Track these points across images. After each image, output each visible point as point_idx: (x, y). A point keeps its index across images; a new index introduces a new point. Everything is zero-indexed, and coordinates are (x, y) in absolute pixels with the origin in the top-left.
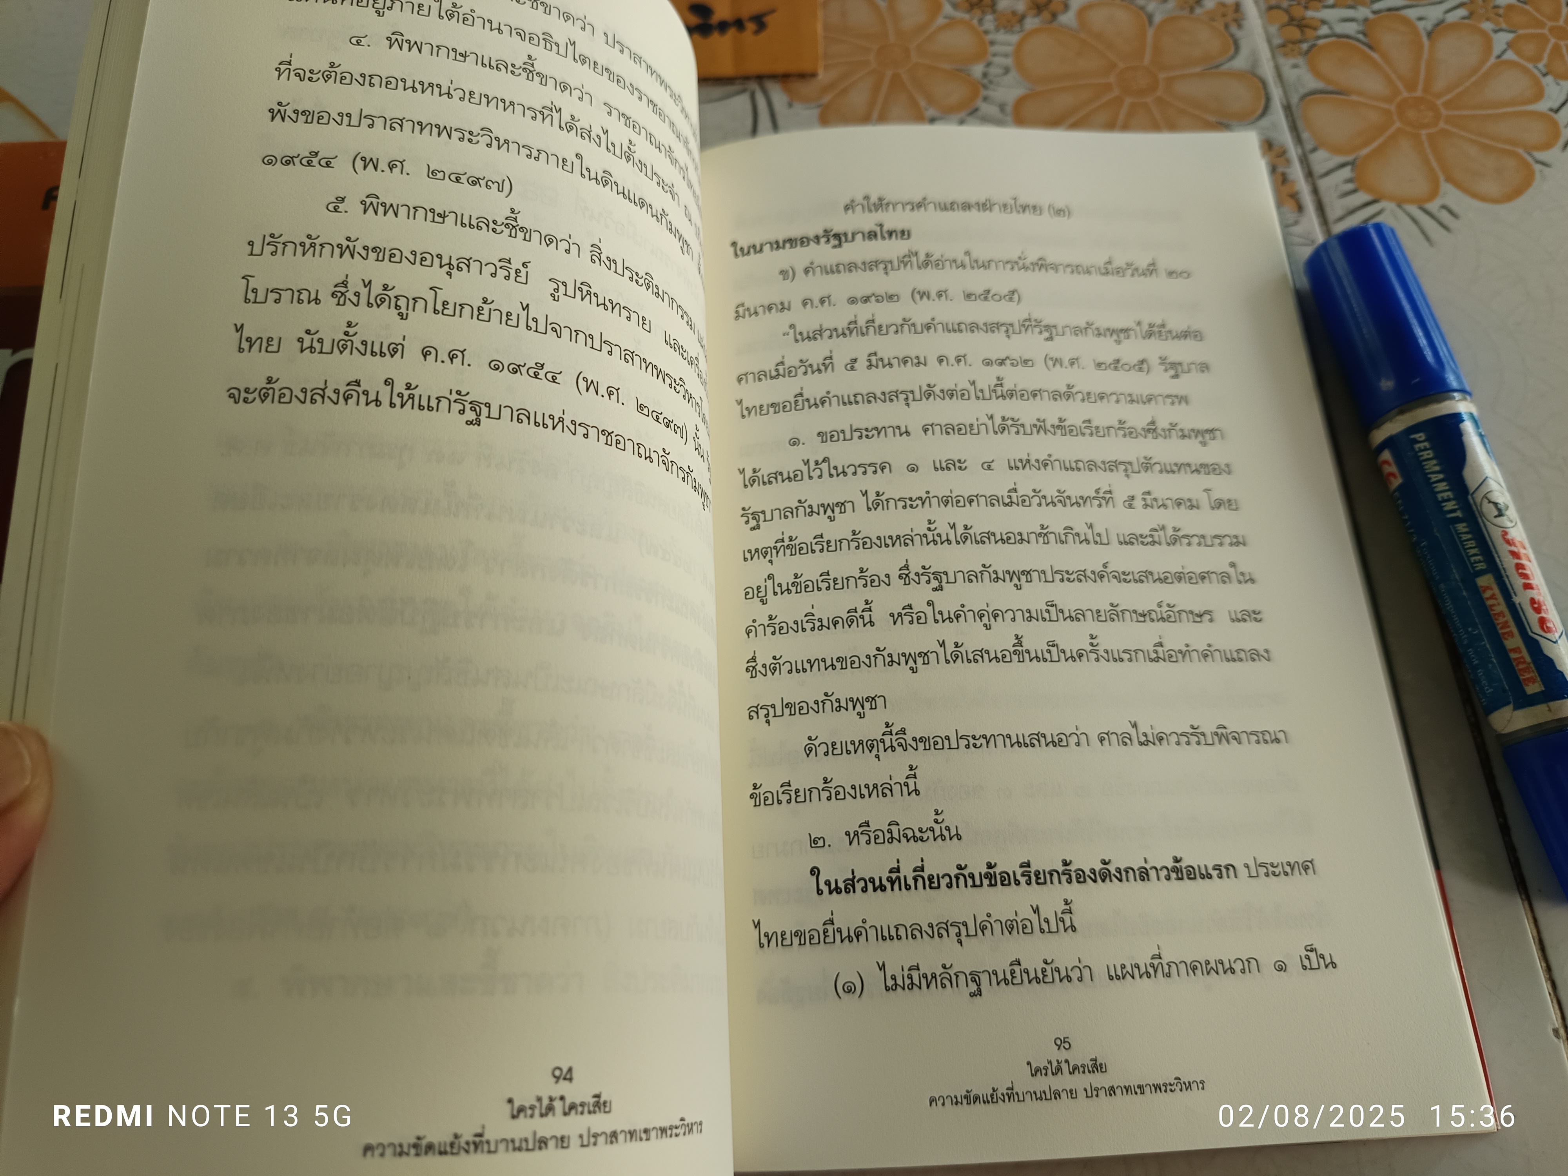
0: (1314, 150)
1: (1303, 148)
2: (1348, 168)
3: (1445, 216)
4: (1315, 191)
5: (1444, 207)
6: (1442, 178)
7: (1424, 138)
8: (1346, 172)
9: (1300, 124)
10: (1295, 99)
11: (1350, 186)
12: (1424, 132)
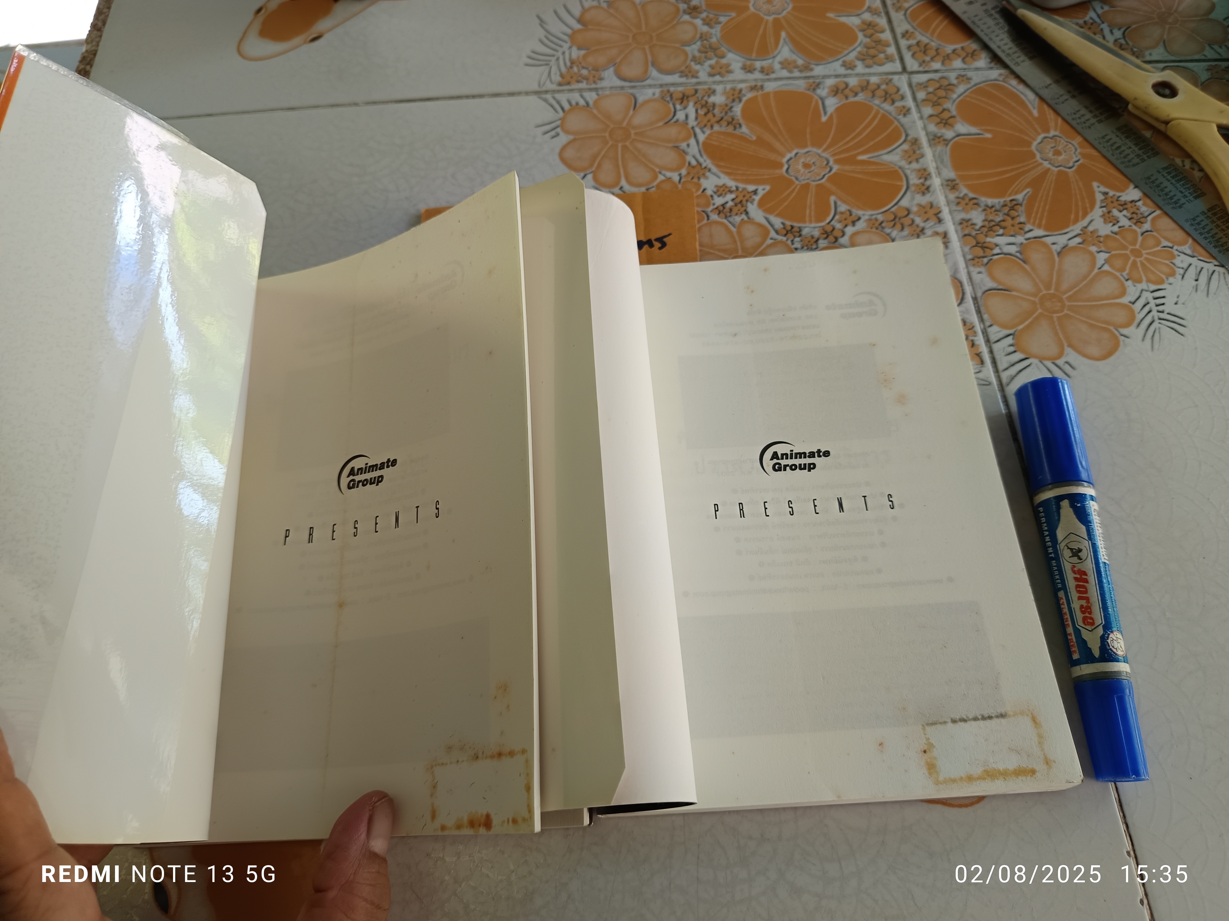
0: (991, 326)
1: (984, 324)
2: (1011, 337)
3: (1067, 368)
4: (991, 352)
5: (1067, 362)
6: (1066, 344)
7: (1055, 319)
8: (1010, 340)
9: (983, 309)
10: (979, 294)
11: (1012, 349)
12: (1055, 315)
